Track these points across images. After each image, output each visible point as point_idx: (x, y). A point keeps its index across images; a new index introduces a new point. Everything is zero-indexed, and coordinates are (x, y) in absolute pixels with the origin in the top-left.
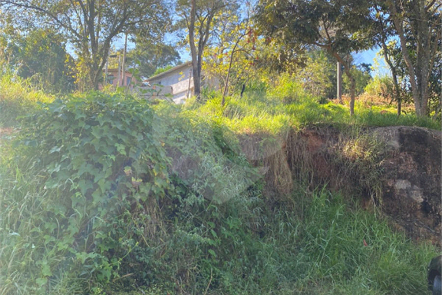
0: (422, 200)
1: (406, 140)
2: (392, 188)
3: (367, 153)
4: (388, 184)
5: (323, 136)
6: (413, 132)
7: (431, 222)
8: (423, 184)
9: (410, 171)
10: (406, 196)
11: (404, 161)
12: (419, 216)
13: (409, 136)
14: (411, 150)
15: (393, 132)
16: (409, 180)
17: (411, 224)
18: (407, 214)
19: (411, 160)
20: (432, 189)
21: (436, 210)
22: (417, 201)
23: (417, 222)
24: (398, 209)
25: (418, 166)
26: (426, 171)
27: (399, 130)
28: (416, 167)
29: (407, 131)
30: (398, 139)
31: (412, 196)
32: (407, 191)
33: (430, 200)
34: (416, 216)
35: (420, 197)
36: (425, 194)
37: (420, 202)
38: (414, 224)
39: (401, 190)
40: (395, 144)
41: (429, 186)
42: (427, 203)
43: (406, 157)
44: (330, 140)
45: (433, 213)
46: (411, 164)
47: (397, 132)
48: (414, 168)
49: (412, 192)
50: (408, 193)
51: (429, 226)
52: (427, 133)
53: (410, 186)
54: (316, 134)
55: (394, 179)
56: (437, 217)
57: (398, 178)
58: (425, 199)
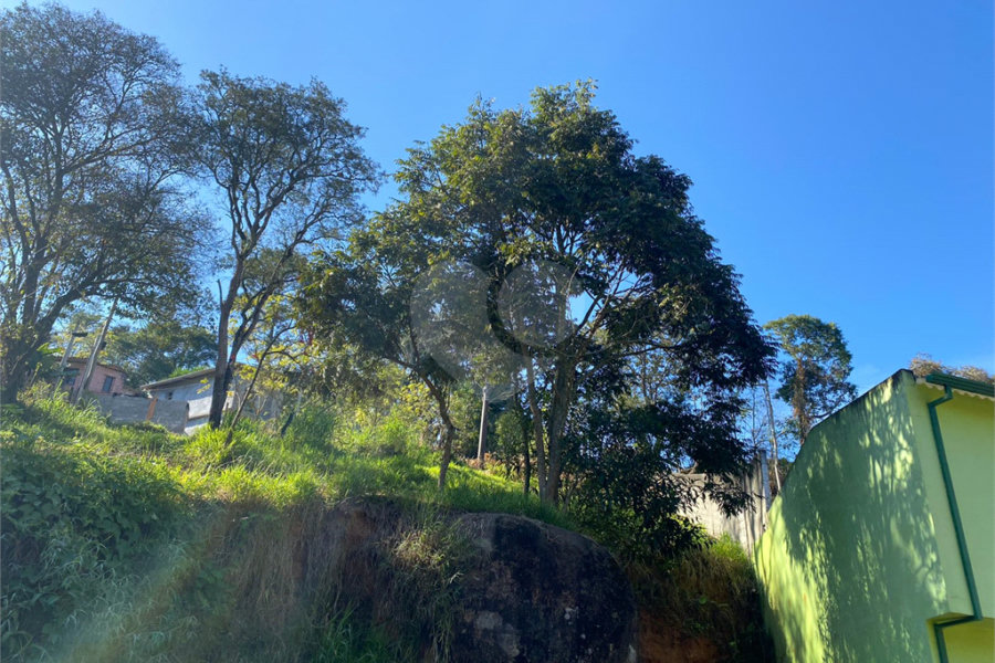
1: (504, 540)
2: (471, 627)
3: (436, 558)
4: (465, 618)
6: (518, 528)
8: (522, 624)
9: (505, 596)
10: (491, 643)
11: (497, 577)
13: (510, 532)
14: (511, 559)
15: (486, 522)
16: (501, 613)
19: (509, 576)
20: (536, 633)
22: (509, 653)
25: (518, 589)
26: (530, 598)
27: (497, 521)
28: (515, 589)
29: (509, 523)
30: (492, 536)
31: (501, 644)
32: (495, 633)
33: (529, 652)
35: (515, 646)
36: (522, 641)
37: (514, 655)
39: (485, 630)
40: (486, 544)
41: (530, 626)
42: (524, 658)
43: (501, 570)
46: (507, 583)
47: (493, 525)
48: (512, 591)
49: (503, 636)
50: (495, 637)
52: (539, 530)
53: (500, 624)
55: (476, 609)
57: (484, 608)
58: (522, 651)
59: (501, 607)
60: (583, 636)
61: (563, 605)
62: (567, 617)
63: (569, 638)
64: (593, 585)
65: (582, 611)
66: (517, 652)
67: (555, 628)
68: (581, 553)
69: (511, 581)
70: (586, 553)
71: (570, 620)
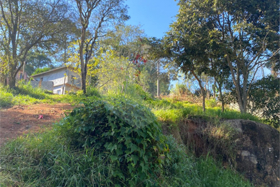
0: (256, 162)
1: (245, 128)
2: (240, 156)
3: (227, 135)
4: (238, 153)
5: (196, 123)
6: (249, 123)
7: (262, 175)
8: (256, 153)
9: (249, 145)
10: (248, 160)
11: (245, 139)
12: (255, 172)
13: (247, 125)
14: (249, 134)
15: (238, 122)
16: (249, 151)
17: (251, 176)
18: (249, 171)
19: (249, 139)
20: (261, 156)
21: (265, 169)
22: (254, 163)
23: (254, 175)
24: (244, 168)
25: (253, 143)
26: (257, 146)
27: (241, 122)
28: (252, 143)
29: (245, 123)
30: (241, 127)
31: (251, 160)
32: (248, 157)
33: (261, 162)
34: (253, 172)
35: (256, 161)
36: (258, 159)
37: (256, 163)
38: (253, 176)
39: (245, 157)
40: (240, 129)
41: (259, 154)
42: (260, 164)
43: (246, 137)
44: (201, 125)
45: (263, 170)
46: (249, 142)
47: (240, 123)
49: (251, 158)
51: (261, 177)
52: (255, 124)
53: (250, 154)
54: (192, 122)
55: (240, 150)
56: (265, 172)
57: (243, 150)
58: (258, 162)
59: (249, 149)
60: (276, 156)
61: (268, 147)
62: (270, 151)
63: (272, 157)
64: (276, 140)
65: (274, 149)
66: (257, 162)
67: (267, 154)
68: (270, 130)
69: (250, 141)
70: (271, 130)
71: (271, 151)
